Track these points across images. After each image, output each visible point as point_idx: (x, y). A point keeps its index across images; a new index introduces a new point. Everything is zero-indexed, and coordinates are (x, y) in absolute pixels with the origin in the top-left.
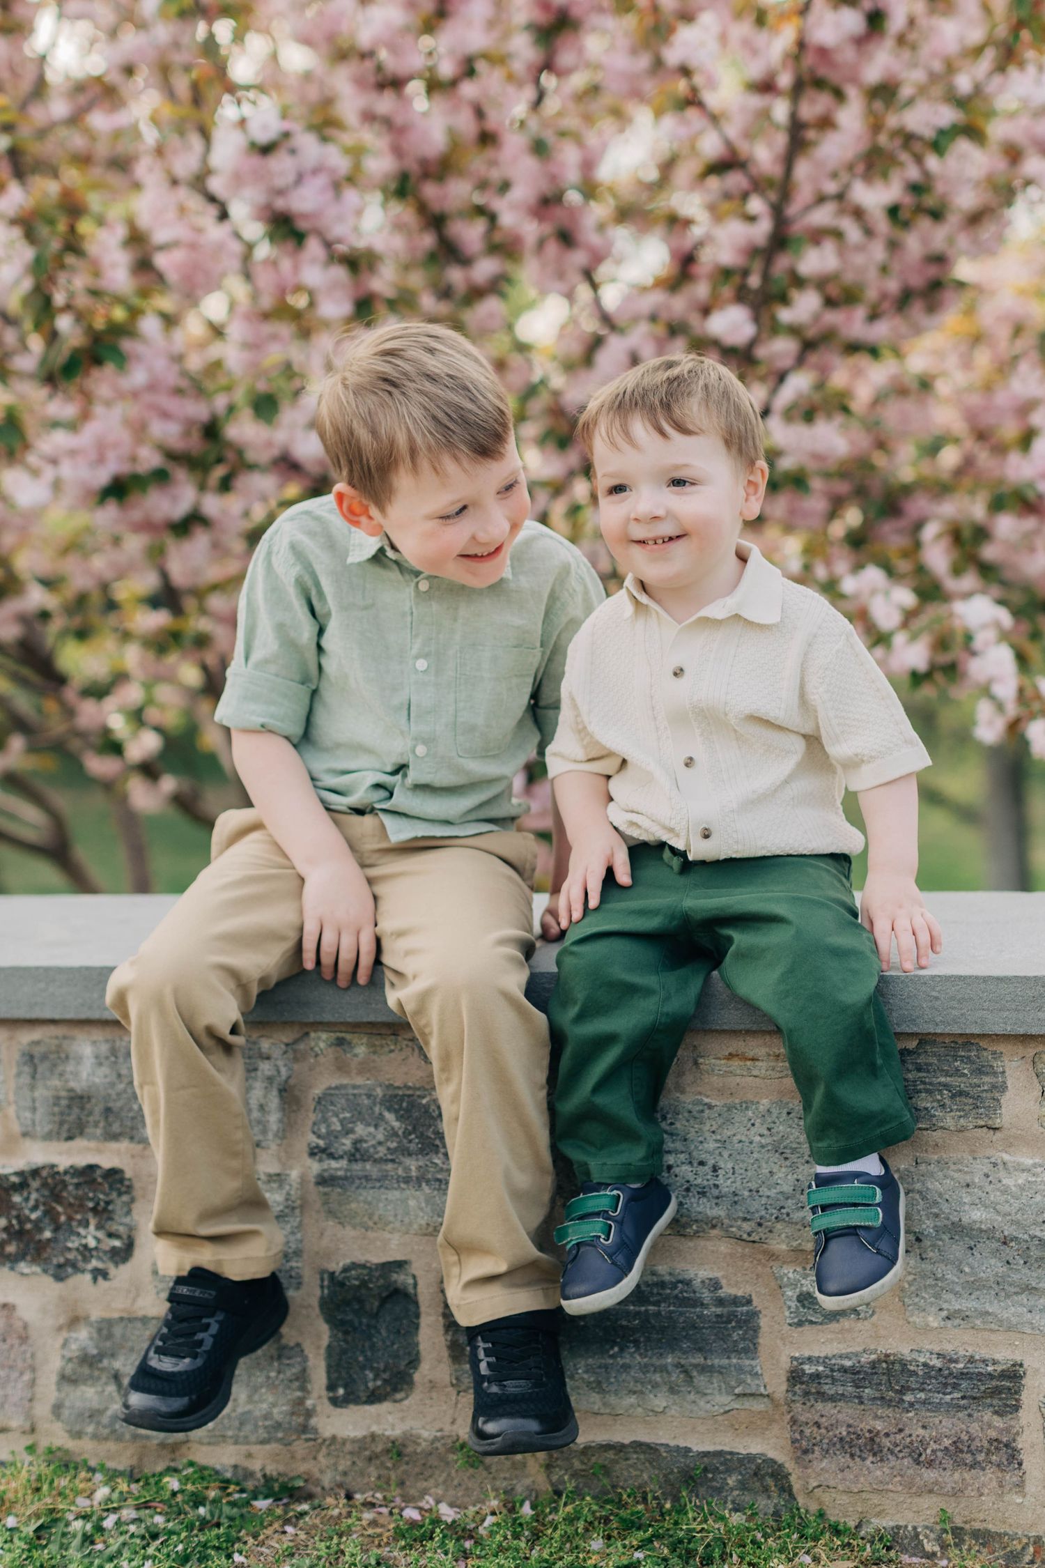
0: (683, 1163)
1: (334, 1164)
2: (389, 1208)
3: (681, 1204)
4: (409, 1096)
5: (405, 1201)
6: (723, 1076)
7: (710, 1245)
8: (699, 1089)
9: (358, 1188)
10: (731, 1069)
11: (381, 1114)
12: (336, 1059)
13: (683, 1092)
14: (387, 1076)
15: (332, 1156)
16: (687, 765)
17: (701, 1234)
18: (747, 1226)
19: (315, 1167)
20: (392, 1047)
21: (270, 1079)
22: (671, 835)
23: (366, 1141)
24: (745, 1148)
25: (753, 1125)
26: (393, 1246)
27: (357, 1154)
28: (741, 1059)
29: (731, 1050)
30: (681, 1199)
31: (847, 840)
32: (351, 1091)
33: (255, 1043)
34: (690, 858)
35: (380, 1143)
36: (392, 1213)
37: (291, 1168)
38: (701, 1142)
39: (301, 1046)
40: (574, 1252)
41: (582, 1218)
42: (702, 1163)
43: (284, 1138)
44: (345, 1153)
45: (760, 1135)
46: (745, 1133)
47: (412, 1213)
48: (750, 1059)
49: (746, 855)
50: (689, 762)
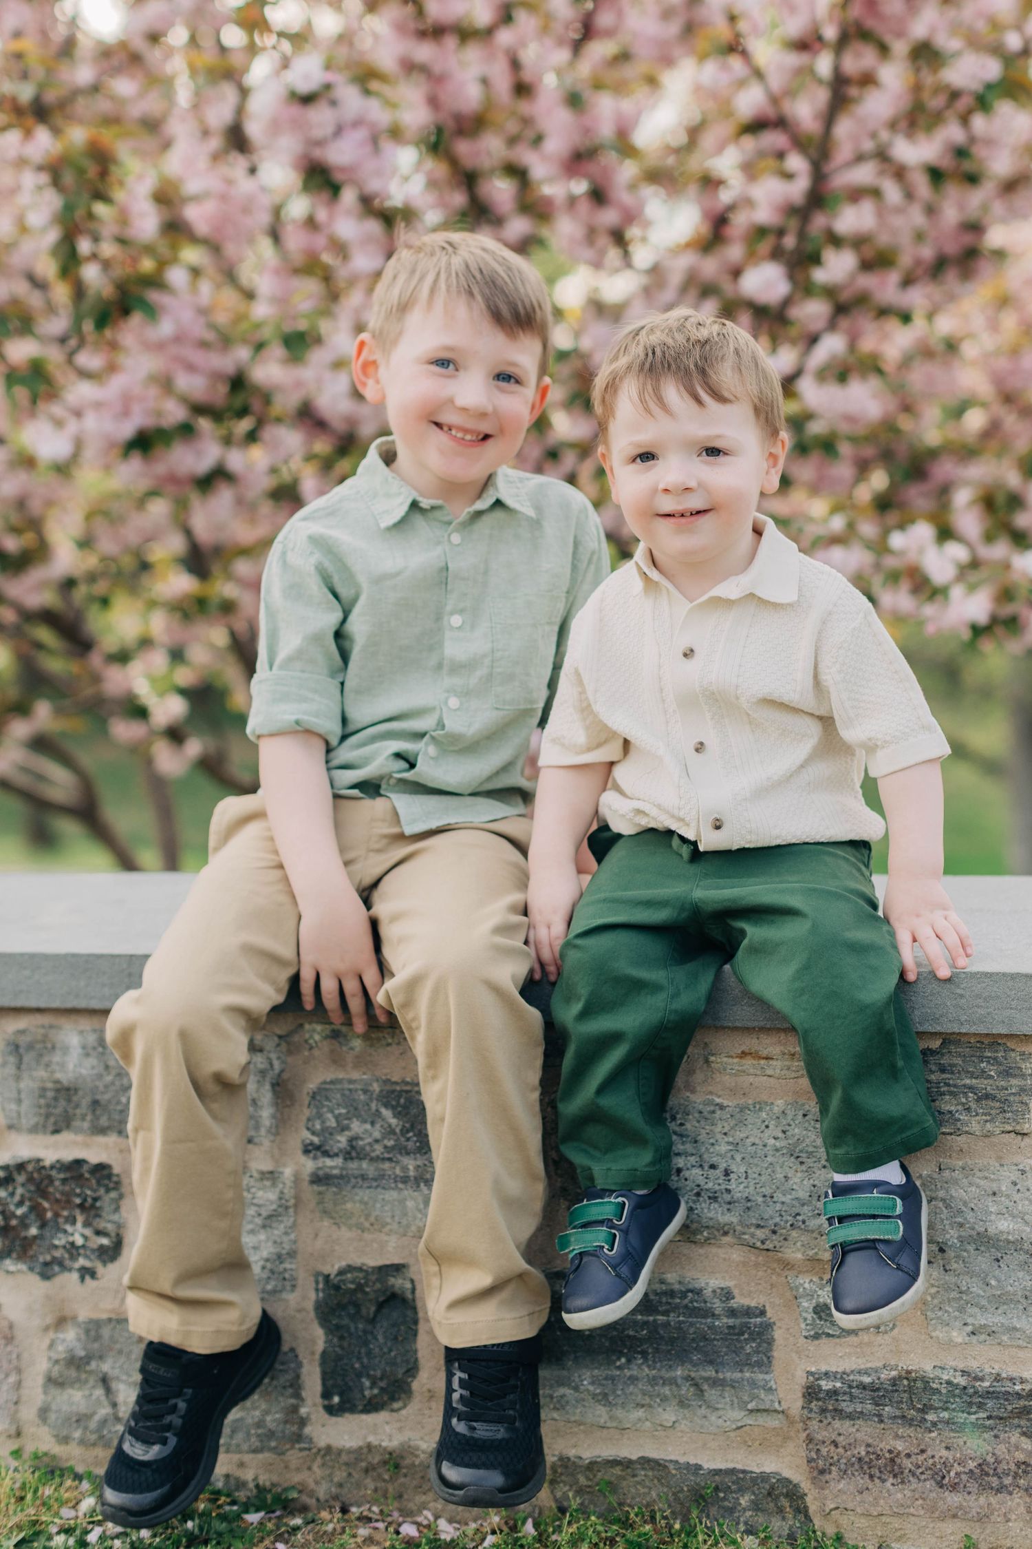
0: (693, 1166)
1: (329, 1162)
2: (386, 1208)
3: (691, 1210)
4: (407, 1092)
5: (402, 1202)
6: (735, 1075)
7: (721, 1252)
8: (710, 1088)
9: (354, 1187)
10: (744, 1068)
11: (377, 1111)
12: (332, 1051)
13: (693, 1091)
14: (385, 1071)
15: (327, 1154)
16: (697, 750)
17: (713, 1241)
18: (760, 1234)
19: (309, 1165)
20: (390, 1040)
21: (263, 1073)
22: (681, 824)
23: (362, 1139)
24: (759, 1151)
25: (767, 1127)
26: (390, 1249)
27: (353, 1152)
28: (754, 1058)
29: (744, 1048)
31: (868, 826)
32: (346, 1086)
34: (701, 848)
35: (377, 1141)
36: (389, 1214)
37: (285, 1165)
38: (713, 1144)
39: (296, 1038)
40: (576, 1262)
41: (585, 1226)
42: (713, 1167)
43: (277, 1134)
44: (341, 1150)
45: (775, 1138)
46: (759, 1135)
47: (410, 1214)
48: (763, 1058)
49: (760, 845)
50: (700, 747)
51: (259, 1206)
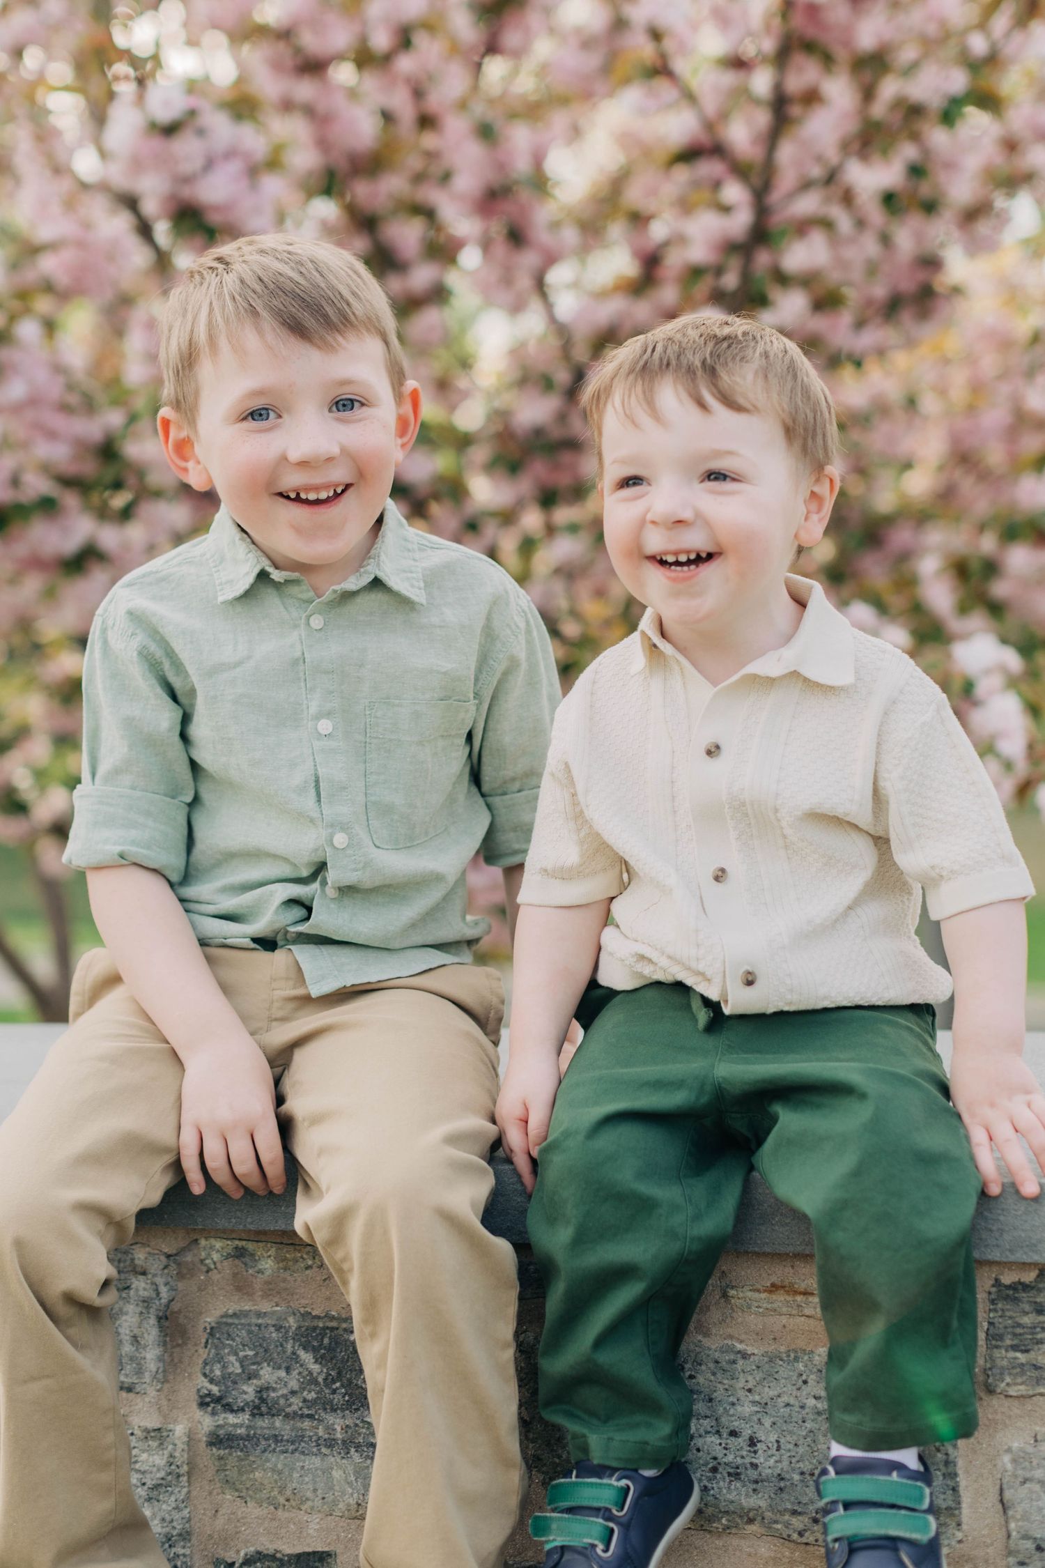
0: (707, 1432)
1: (232, 1419)
2: (307, 1479)
3: (705, 1489)
4: (332, 1329)
5: (327, 1471)
6: (763, 1315)
7: (745, 1545)
8: (729, 1331)
9: (264, 1451)
10: (775, 1306)
11: (294, 1353)
12: (235, 1275)
13: (707, 1334)
14: (303, 1302)
15: (229, 1408)
16: (717, 879)
17: (734, 1531)
18: (798, 1523)
19: (206, 1422)
20: (310, 1263)
21: (146, 1302)
22: (700, 978)
23: (274, 1390)
24: (794, 1414)
25: (805, 1382)
26: (311, 1531)
27: (262, 1406)
28: (788, 1293)
29: (774, 1279)
30: (705, 1482)
31: (931, 985)
32: (254, 1321)
33: (126, 1253)
34: (727, 1011)
35: (293, 1393)
36: (311, 1487)
37: (175, 1421)
38: (733, 1404)
39: (189, 1258)
40: (556, 1557)
41: (570, 1510)
42: (734, 1434)
43: (166, 1381)
44: (247, 1404)
45: (815, 1398)
46: (794, 1393)
47: (337, 1488)
48: (801, 1293)
49: (802, 1007)
50: (720, 875)
51: (144, 1473)
